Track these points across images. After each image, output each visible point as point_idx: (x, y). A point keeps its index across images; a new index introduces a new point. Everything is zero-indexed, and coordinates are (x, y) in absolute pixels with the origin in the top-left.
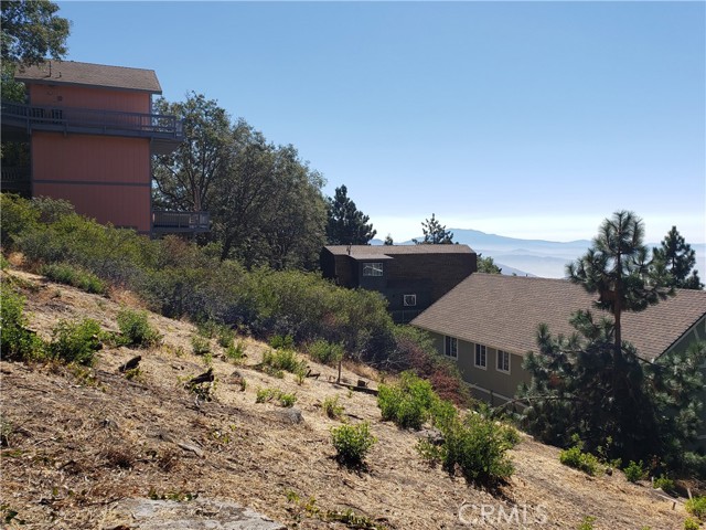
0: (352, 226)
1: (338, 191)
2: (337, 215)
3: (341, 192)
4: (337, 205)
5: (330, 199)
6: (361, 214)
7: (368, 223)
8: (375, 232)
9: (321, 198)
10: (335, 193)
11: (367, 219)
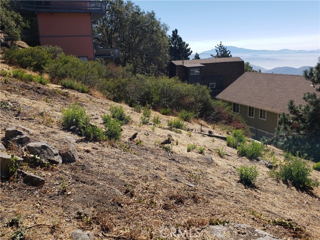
0: (180, 49)
1: (173, 32)
2: (173, 44)
3: (175, 32)
4: (173, 39)
5: (170, 36)
6: (185, 43)
7: (188, 47)
8: (192, 52)
9: (165, 36)
10: (172, 33)
11: (187, 45)
